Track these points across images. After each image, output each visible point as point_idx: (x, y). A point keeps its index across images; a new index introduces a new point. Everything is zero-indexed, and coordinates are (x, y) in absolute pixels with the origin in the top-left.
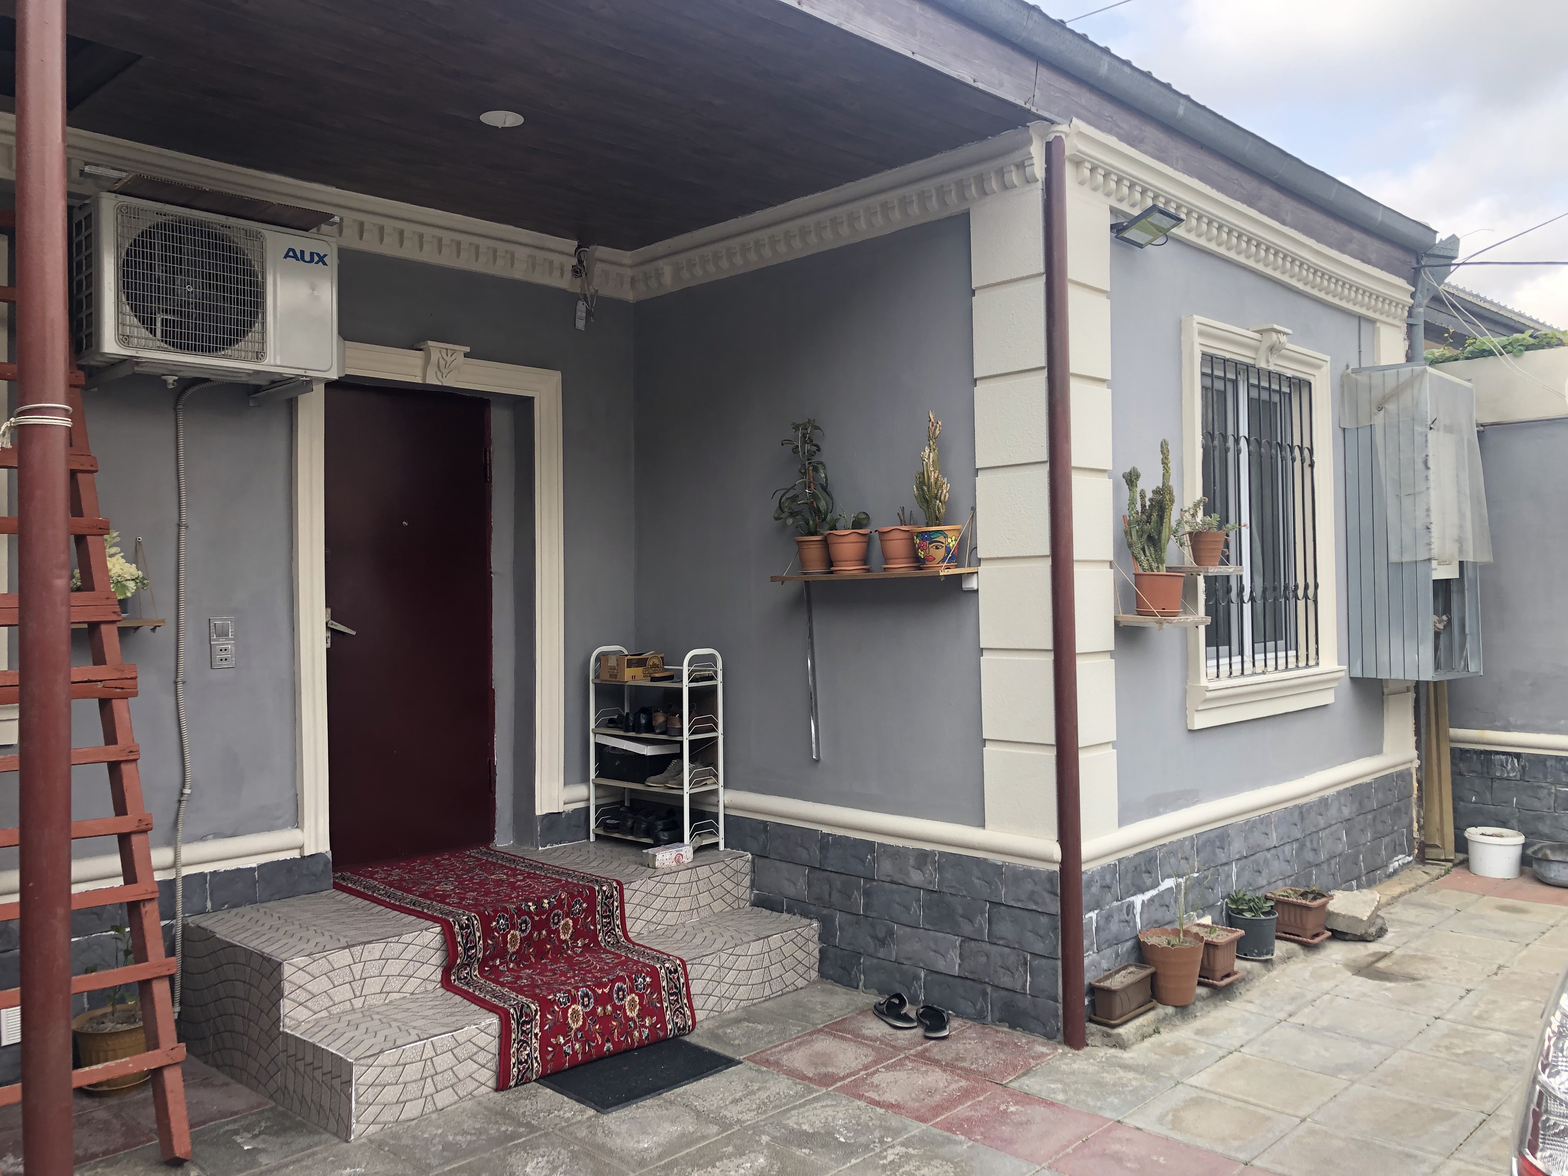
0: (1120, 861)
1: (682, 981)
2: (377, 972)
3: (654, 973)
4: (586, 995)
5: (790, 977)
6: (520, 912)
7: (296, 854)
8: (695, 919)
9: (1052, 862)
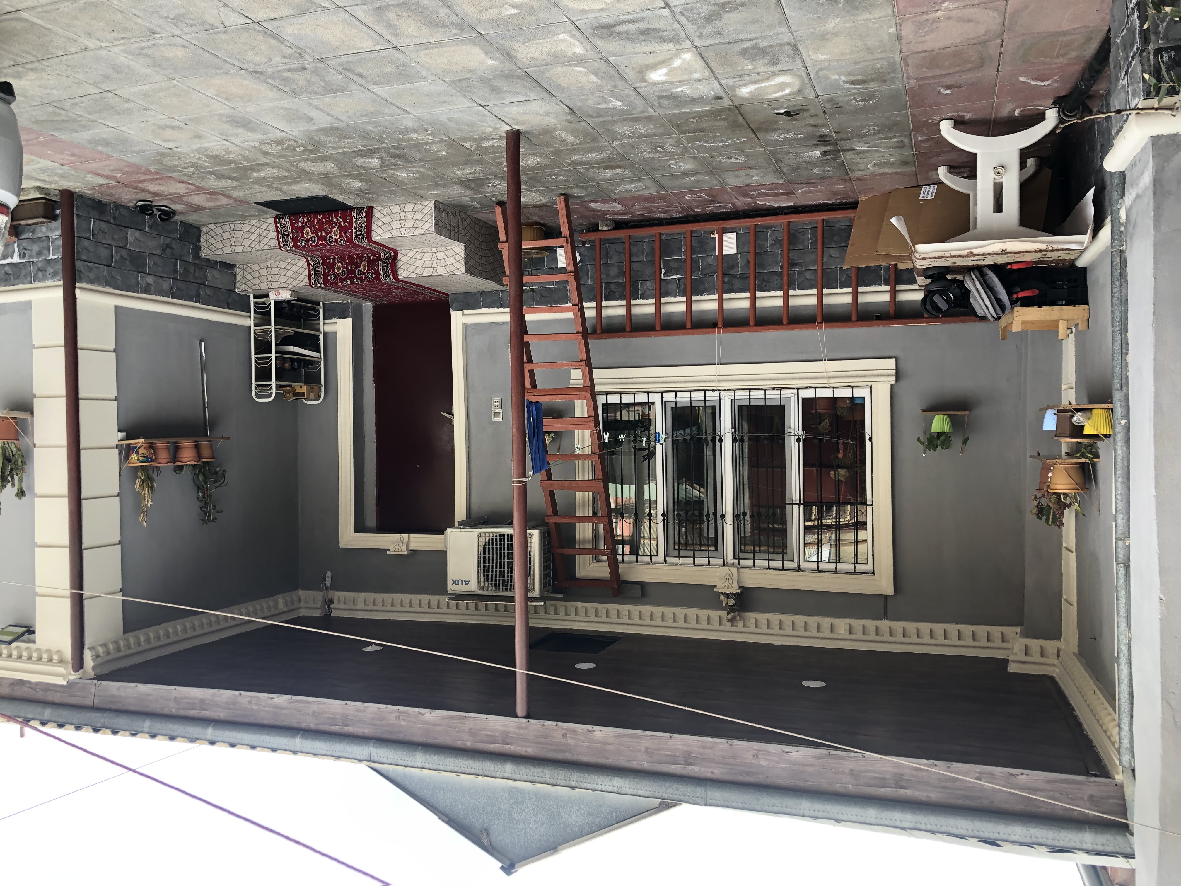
0: (30, 283)
1: (281, 240)
2: (426, 262)
3: (296, 246)
4: (330, 242)
5: (219, 231)
6: (361, 279)
7: (466, 312)
8: (269, 262)
9: (81, 288)
